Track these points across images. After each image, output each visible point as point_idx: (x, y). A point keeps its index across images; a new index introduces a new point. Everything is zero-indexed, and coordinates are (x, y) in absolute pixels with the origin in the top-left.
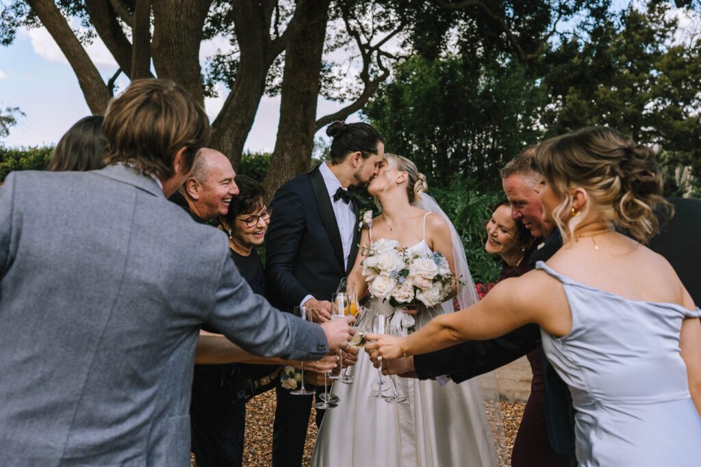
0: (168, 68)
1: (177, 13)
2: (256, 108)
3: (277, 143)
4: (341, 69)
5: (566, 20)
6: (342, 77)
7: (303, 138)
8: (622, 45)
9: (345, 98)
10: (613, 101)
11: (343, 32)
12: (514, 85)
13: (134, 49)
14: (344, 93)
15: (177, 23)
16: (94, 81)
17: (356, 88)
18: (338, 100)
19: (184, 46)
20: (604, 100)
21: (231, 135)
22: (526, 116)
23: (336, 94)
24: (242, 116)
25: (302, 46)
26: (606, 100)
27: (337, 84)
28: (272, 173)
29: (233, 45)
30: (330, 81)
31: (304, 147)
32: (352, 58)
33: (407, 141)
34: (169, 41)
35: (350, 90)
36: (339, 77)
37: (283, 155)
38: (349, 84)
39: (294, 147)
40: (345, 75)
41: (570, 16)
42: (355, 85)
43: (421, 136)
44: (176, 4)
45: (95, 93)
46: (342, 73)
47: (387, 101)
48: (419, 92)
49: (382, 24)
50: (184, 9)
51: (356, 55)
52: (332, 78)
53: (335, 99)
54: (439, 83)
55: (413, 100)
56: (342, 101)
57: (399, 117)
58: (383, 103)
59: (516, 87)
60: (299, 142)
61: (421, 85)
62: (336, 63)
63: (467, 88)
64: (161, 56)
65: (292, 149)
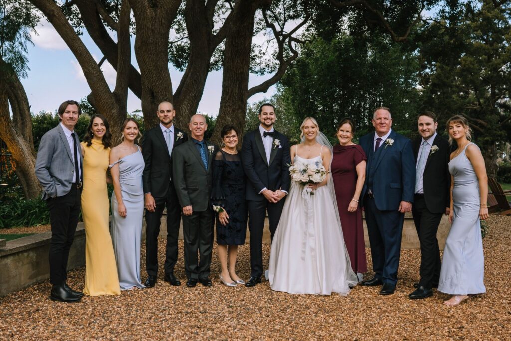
0: (147, 61)
1: (152, 24)
2: (204, 84)
3: (220, 109)
4: (261, 49)
5: (429, 9)
6: (262, 55)
7: (239, 105)
8: (479, 22)
9: (265, 71)
10: (471, 66)
11: (262, 20)
12: (394, 57)
13: (119, 46)
14: (264, 67)
15: (152, 30)
16: (95, 70)
17: (273, 63)
18: (259, 73)
19: (158, 46)
20: (465, 66)
21: (187, 104)
22: (406, 80)
23: (258, 69)
24: (194, 90)
25: (236, 41)
26: (466, 66)
27: (258, 61)
28: (218, 130)
29: (178, 33)
30: (253, 59)
31: (240, 111)
32: (270, 41)
33: (314, 103)
34: (148, 42)
35: (268, 65)
36: (260, 56)
37: (225, 117)
38: (267, 60)
39: (233, 111)
40: (264, 54)
41: (432, 6)
42: (272, 61)
43: (324, 98)
44: (152, 18)
45: (95, 79)
46: (262, 52)
47: (297, 72)
48: (321, 65)
49: (292, 13)
50: (157, 21)
51: (272, 39)
52: (254, 56)
53: (257, 73)
54: (337, 57)
55: (317, 71)
56: (263, 74)
57: (307, 84)
58: (294, 75)
59: (396, 58)
60: (236, 108)
61: (323, 59)
62: (257, 45)
63: (358, 60)
64: (142, 53)
65: (231, 113)
